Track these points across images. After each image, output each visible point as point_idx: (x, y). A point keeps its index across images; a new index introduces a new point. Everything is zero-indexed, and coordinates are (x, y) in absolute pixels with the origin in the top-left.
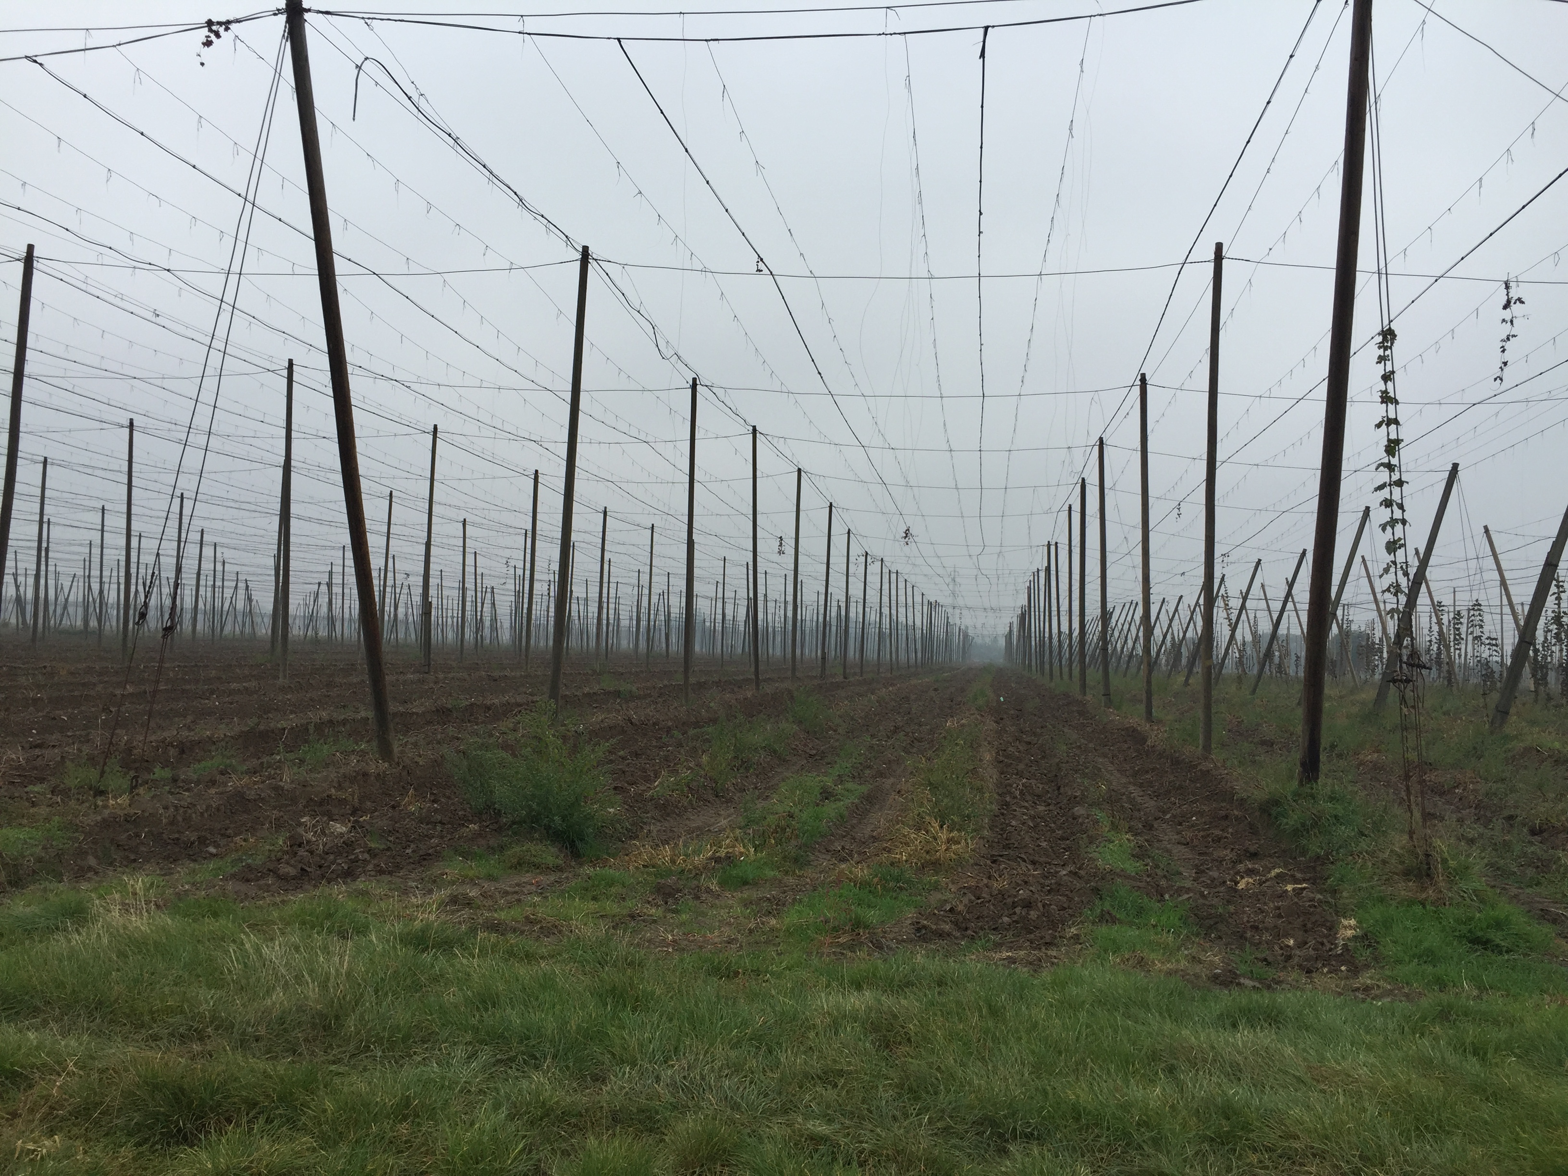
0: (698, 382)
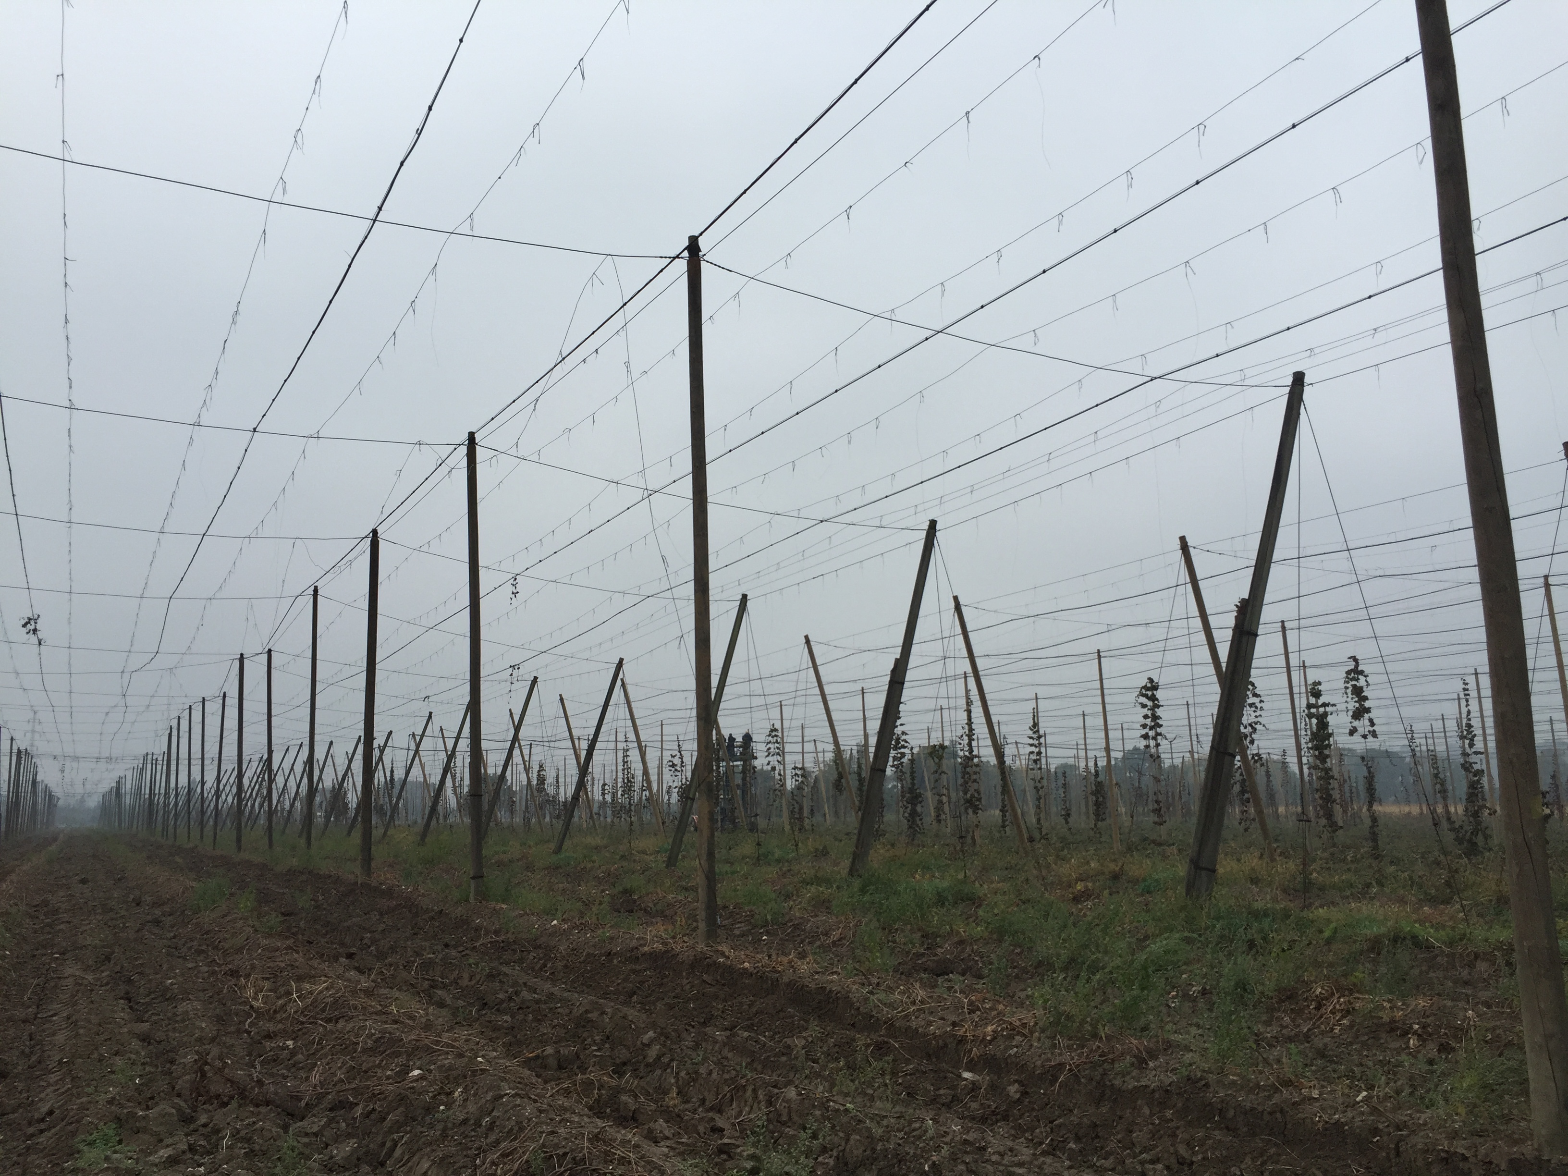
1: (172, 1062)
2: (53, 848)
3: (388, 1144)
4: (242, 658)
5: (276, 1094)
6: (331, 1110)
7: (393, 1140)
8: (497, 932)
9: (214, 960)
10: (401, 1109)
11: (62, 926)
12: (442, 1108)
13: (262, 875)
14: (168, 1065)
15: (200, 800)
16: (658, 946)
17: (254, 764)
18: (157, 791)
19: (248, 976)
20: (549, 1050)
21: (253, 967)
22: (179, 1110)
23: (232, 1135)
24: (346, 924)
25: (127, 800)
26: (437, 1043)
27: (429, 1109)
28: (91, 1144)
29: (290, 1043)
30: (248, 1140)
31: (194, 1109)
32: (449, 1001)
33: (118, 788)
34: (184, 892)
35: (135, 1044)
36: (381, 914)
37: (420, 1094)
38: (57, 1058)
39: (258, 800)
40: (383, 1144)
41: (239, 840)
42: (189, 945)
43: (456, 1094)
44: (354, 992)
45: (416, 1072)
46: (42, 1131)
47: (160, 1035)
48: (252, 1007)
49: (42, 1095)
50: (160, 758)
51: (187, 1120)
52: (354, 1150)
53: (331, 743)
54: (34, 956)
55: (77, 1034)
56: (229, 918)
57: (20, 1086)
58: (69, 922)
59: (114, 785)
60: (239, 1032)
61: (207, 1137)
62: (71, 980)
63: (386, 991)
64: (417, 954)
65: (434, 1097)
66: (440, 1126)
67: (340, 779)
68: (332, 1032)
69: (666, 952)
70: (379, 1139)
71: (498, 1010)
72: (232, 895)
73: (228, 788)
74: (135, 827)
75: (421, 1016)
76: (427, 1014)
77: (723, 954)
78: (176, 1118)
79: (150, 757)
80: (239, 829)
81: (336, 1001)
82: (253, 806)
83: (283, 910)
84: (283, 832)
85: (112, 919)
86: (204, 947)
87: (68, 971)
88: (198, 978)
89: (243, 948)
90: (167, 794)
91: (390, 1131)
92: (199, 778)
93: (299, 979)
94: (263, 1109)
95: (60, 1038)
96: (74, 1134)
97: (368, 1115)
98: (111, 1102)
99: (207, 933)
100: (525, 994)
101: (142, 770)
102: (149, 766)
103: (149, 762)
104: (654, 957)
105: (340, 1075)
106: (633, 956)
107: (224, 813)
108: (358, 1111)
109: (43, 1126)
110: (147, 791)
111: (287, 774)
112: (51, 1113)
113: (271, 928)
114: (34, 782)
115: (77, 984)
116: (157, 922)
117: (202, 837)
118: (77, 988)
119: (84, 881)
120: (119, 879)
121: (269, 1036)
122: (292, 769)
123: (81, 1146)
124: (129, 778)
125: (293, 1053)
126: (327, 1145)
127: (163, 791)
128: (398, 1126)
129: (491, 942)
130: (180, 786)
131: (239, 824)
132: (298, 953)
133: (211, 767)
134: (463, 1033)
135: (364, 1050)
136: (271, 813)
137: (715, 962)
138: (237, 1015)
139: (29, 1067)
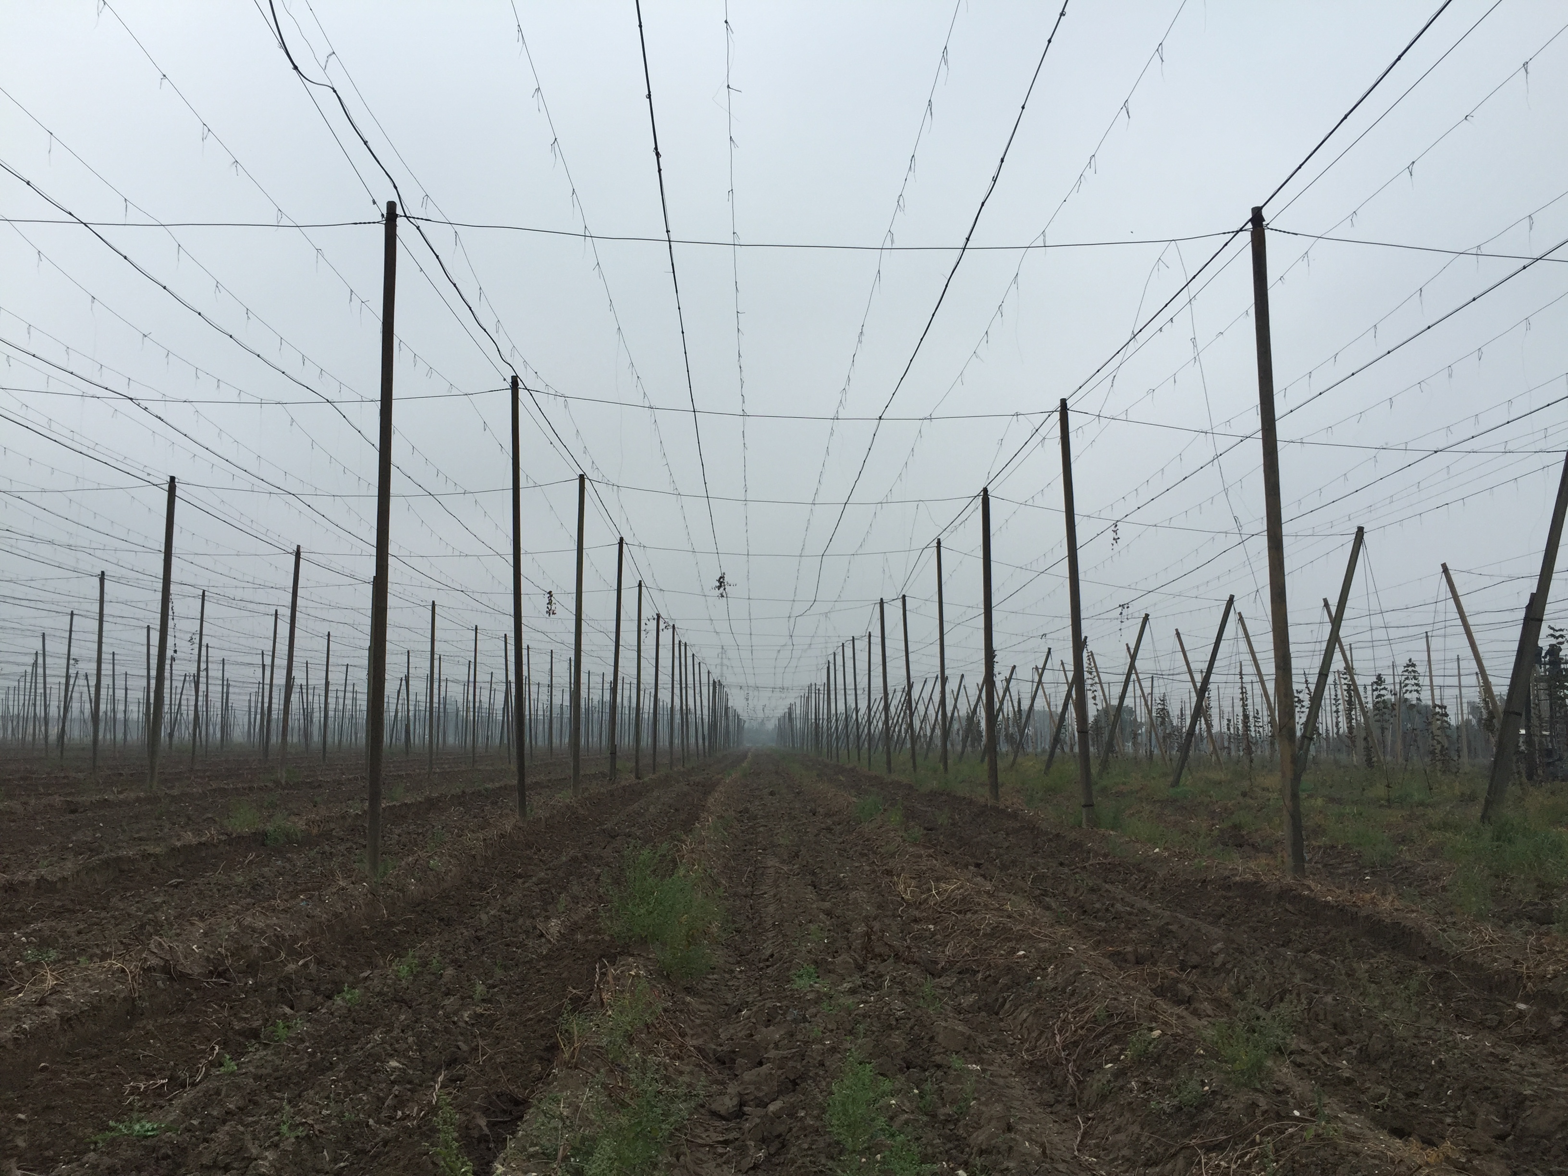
0: (399, 211)
1: (848, 931)
2: (745, 765)
3: (1000, 1000)
4: (882, 602)
5: (921, 958)
6: (960, 973)
7: (1003, 997)
8: (1105, 856)
9: (874, 862)
10: (1010, 976)
11: (761, 829)
12: (1039, 978)
13: (908, 795)
14: (846, 933)
15: (855, 727)
16: (1250, 877)
17: (899, 694)
18: (821, 717)
19: (899, 876)
20: (1129, 949)
21: (903, 869)
22: (855, 960)
23: (891, 980)
24: (975, 840)
25: (798, 724)
26: (1039, 933)
27: (1029, 979)
28: (800, 977)
29: (931, 926)
30: (902, 984)
31: (865, 961)
32: (1054, 905)
33: (790, 714)
34: (848, 807)
35: (822, 916)
36: (1007, 834)
37: (1022, 967)
38: (771, 922)
39: (904, 726)
40: (997, 1000)
41: (889, 762)
42: (854, 849)
43: (1050, 969)
44: (979, 892)
45: (1022, 953)
46: (768, 967)
47: (838, 912)
48: (903, 898)
49: (765, 945)
50: (822, 688)
51: (861, 968)
52: (975, 1002)
53: (963, 676)
54: (745, 850)
55: (782, 907)
56: (883, 829)
57: (750, 938)
58: (766, 826)
59: (787, 710)
60: (894, 916)
61: (874, 979)
62: (772, 870)
63: (1004, 894)
64: (1034, 869)
65: (1033, 970)
66: (1036, 990)
67: (972, 707)
68: (961, 921)
69: (1255, 883)
70: (994, 995)
71: (1095, 917)
72: (885, 810)
73: (878, 715)
74: (805, 748)
75: (1029, 915)
76: (1034, 914)
77: (1309, 888)
78: (853, 966)
79: (813, 687)
80: (889, 753)
81: (964, 899)
82: (900, 731)
83: (926, 825)
84: (926, 757)
85: (797, 825)
86: (866, 851)
87: (770, 863)
88: (862, 874)
89: (895, 853)
90: (829, 718)
91: (1001, 991)
92: (853, 706)
93: (937, 880)
94: (911, 966)
95: (771, 909)
96: (788, 969)
97: (985, 979)
98: (809, 952)
99: (868, 840)
100: (1119, 906)
101: (808, 698)
102: (813, 695)
103: (813, 691)
104: (1244, 886)
105: (967, 951)
106: (1226, 884)
107: (877, 737)
108: (980, 976)
109: (768, 963)
110: (813, 717)
111: (926, 703)
112: (772, 956)
113: (916, 839)
114: (727, 708)
115: (777, 872)
116: (829, 830)
117: (859, 759)
118: (777, 875)
119: (772, 794)
120: (798, 793)
121: (916, 921)
122: (931, 698)
123: (794, 977)
124: (798, 705)
125: (933, 934)
126: (957, 996)
127: (825, 717)
128: (1007, 988)
129: (1098, 864)
130: (839, 712)
131: (888, 748)
132: (937, 860)
133: (863, 696)
134: (1061, 930)
135: (985, 935)
136: (914, 739)
137: (1300, 895)
138: (892, 903)
139: (753, 927)
